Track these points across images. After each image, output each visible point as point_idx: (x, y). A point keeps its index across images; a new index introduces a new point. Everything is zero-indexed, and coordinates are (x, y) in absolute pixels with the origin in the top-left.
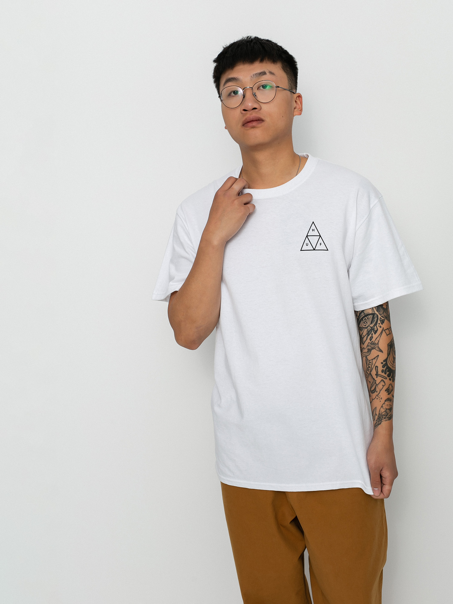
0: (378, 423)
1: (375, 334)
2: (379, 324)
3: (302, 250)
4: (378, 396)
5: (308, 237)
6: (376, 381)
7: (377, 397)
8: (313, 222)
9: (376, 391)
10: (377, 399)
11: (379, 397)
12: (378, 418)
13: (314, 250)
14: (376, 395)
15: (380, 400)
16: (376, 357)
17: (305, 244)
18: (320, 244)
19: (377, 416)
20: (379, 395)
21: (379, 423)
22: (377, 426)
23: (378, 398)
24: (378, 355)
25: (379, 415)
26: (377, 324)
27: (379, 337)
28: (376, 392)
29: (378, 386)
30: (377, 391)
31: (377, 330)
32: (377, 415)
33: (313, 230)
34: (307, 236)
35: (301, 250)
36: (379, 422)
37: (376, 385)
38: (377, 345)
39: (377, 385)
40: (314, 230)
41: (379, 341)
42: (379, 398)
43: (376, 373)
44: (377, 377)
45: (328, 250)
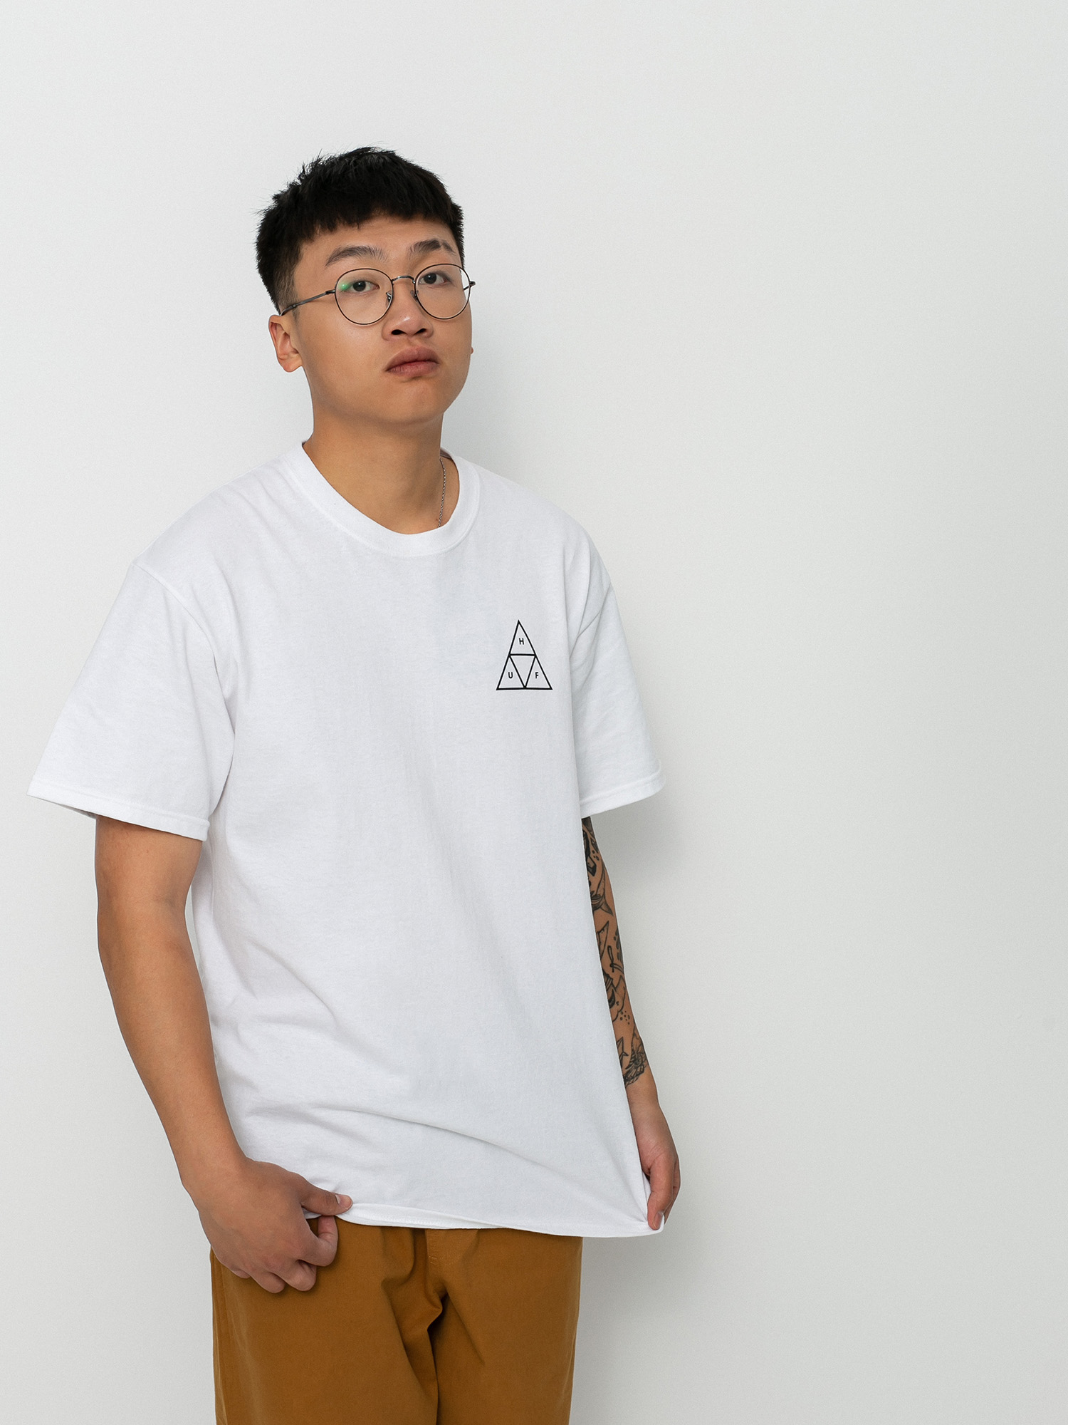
0: (634, 1071)
1: (594, 875)
2: (593, 852)
3: (500, 687)
4: (622, 1013)
5: (512, 657)
6: (612, 979)
7: (620, 1015)
8: (519, 623)
9: (616, 1001)
10: (621, 1019)
11: (624, 1014)
12: (633, 1062)
13: (525, 688)
14: (618, 1012)
15: (628, 1021)
16: (604, 927)
17: (506, 674)
18: (537, 675)
19: (630, 1057)
20: (623, 1011)
21: (639, 1070)
22: (633, 1078)
23: (623, 1016)
24: (608, 922)
25: (632, 1055)
26: (590, 854)
27: (603, 880)
28: (616, 1005)
29: (618, 990)
30: (618, 1003)
31: (595, 866)
32: (627, 1055)
33: (520, 641)
34: (510, 655)
35: (498, 689)
36: (636, 1068)
37: (613, 988)
38: (603, 900)
39: (615, 988)
40: (523, 641)
41: (604, 890)
42: (625, 1016)
43: (610, 962)
44: (613, 971)
45: (551, 689)
